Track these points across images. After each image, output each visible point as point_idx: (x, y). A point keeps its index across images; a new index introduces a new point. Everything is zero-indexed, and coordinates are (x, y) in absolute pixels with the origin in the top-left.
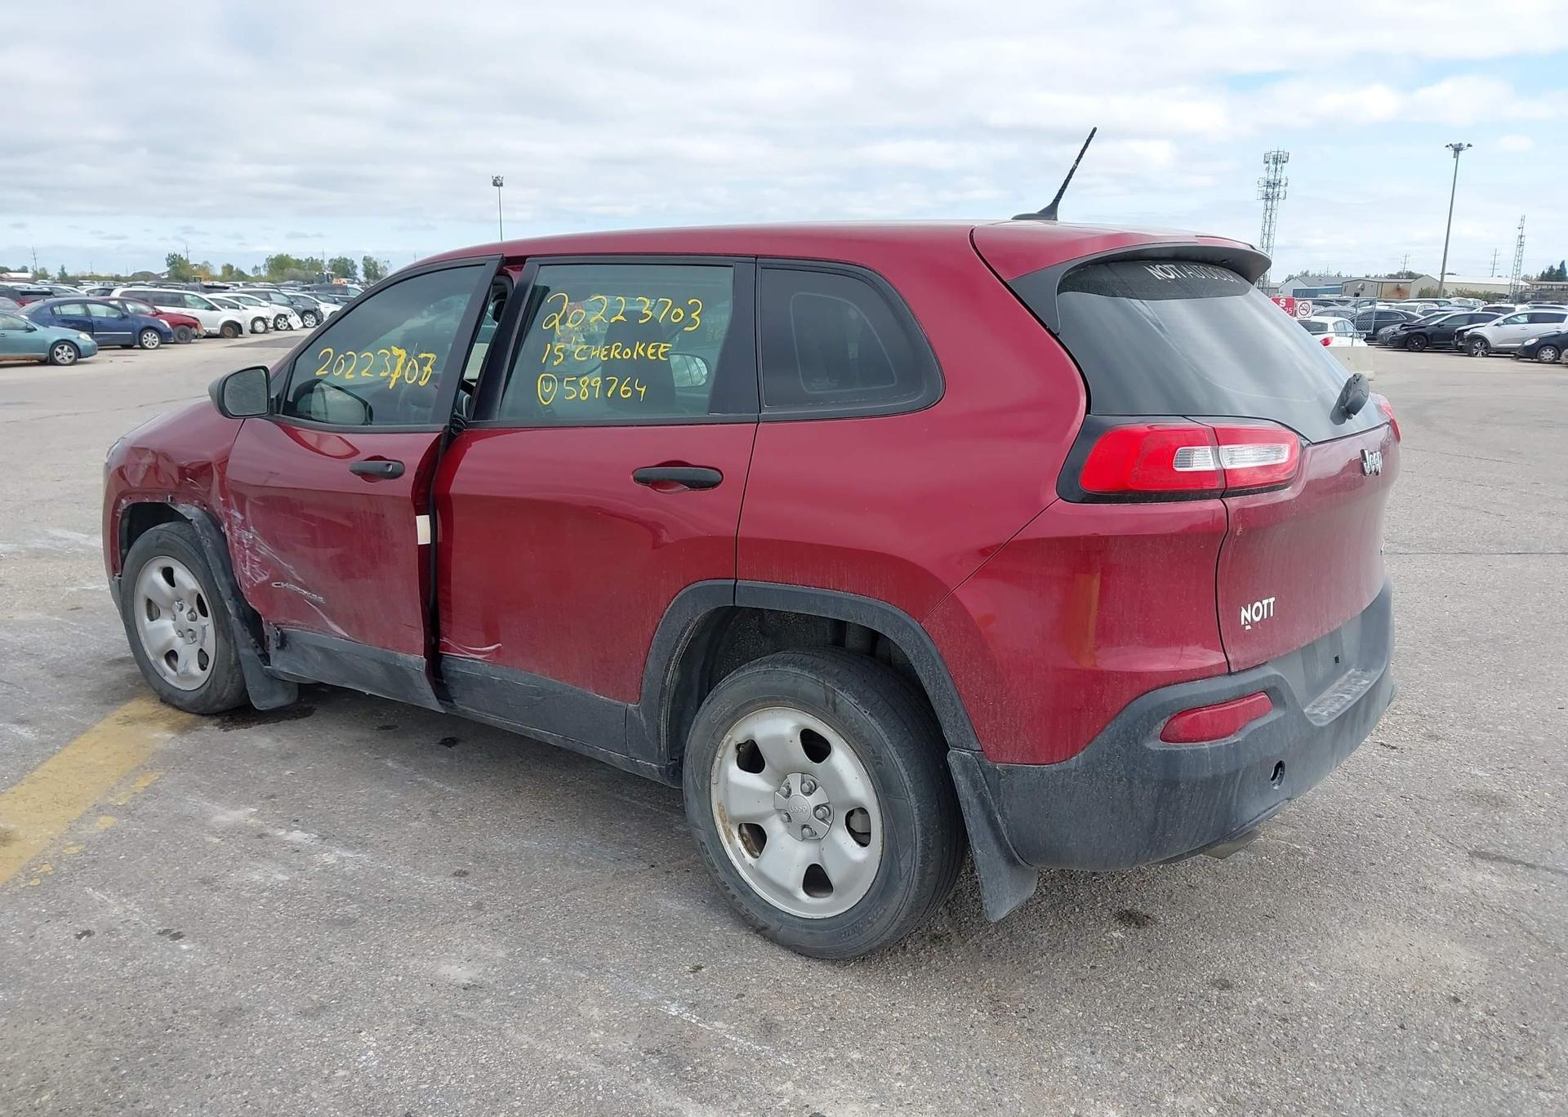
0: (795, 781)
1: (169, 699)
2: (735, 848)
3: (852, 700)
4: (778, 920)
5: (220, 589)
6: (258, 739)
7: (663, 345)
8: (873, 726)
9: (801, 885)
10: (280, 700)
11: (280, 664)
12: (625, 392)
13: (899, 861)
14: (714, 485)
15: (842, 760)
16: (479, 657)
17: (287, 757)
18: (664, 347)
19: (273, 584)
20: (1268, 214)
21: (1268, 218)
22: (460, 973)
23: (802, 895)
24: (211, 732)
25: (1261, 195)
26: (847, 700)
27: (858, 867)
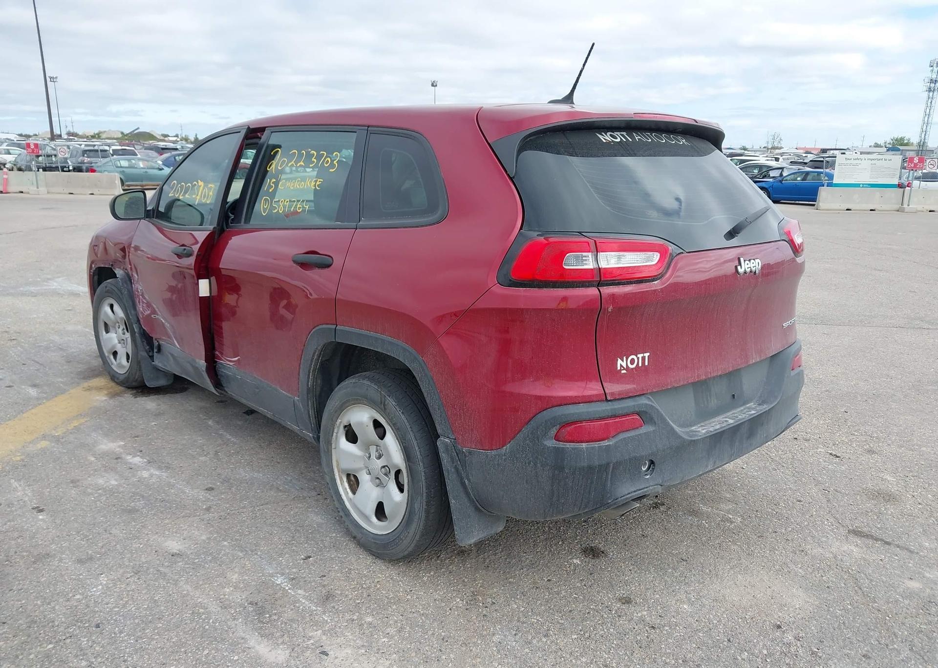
0: (373, 449)
1: (113, 377)
2: (343, 488)
3: (394, 403)
4: (361, 533)
5: (131, 317)
6: (150, 403)
7: (319, 180)
8: (403, 419)
9: (374, 514)
10: (162, 382)
11: (157, 362)
12: (300, 208)
13: (414, 503)
14: (329, 266)
15: (390, 440)
16: (231, 364)
17: (158, 415)
18: (319, 181)
19: (152, 316)
20: (930, 101)
21: (929, 104)
22: (174, 545)
23: (374, 519)
24: (128, 398)
25: (925, 88)
26: (391, 402)
27: (398, 504)
